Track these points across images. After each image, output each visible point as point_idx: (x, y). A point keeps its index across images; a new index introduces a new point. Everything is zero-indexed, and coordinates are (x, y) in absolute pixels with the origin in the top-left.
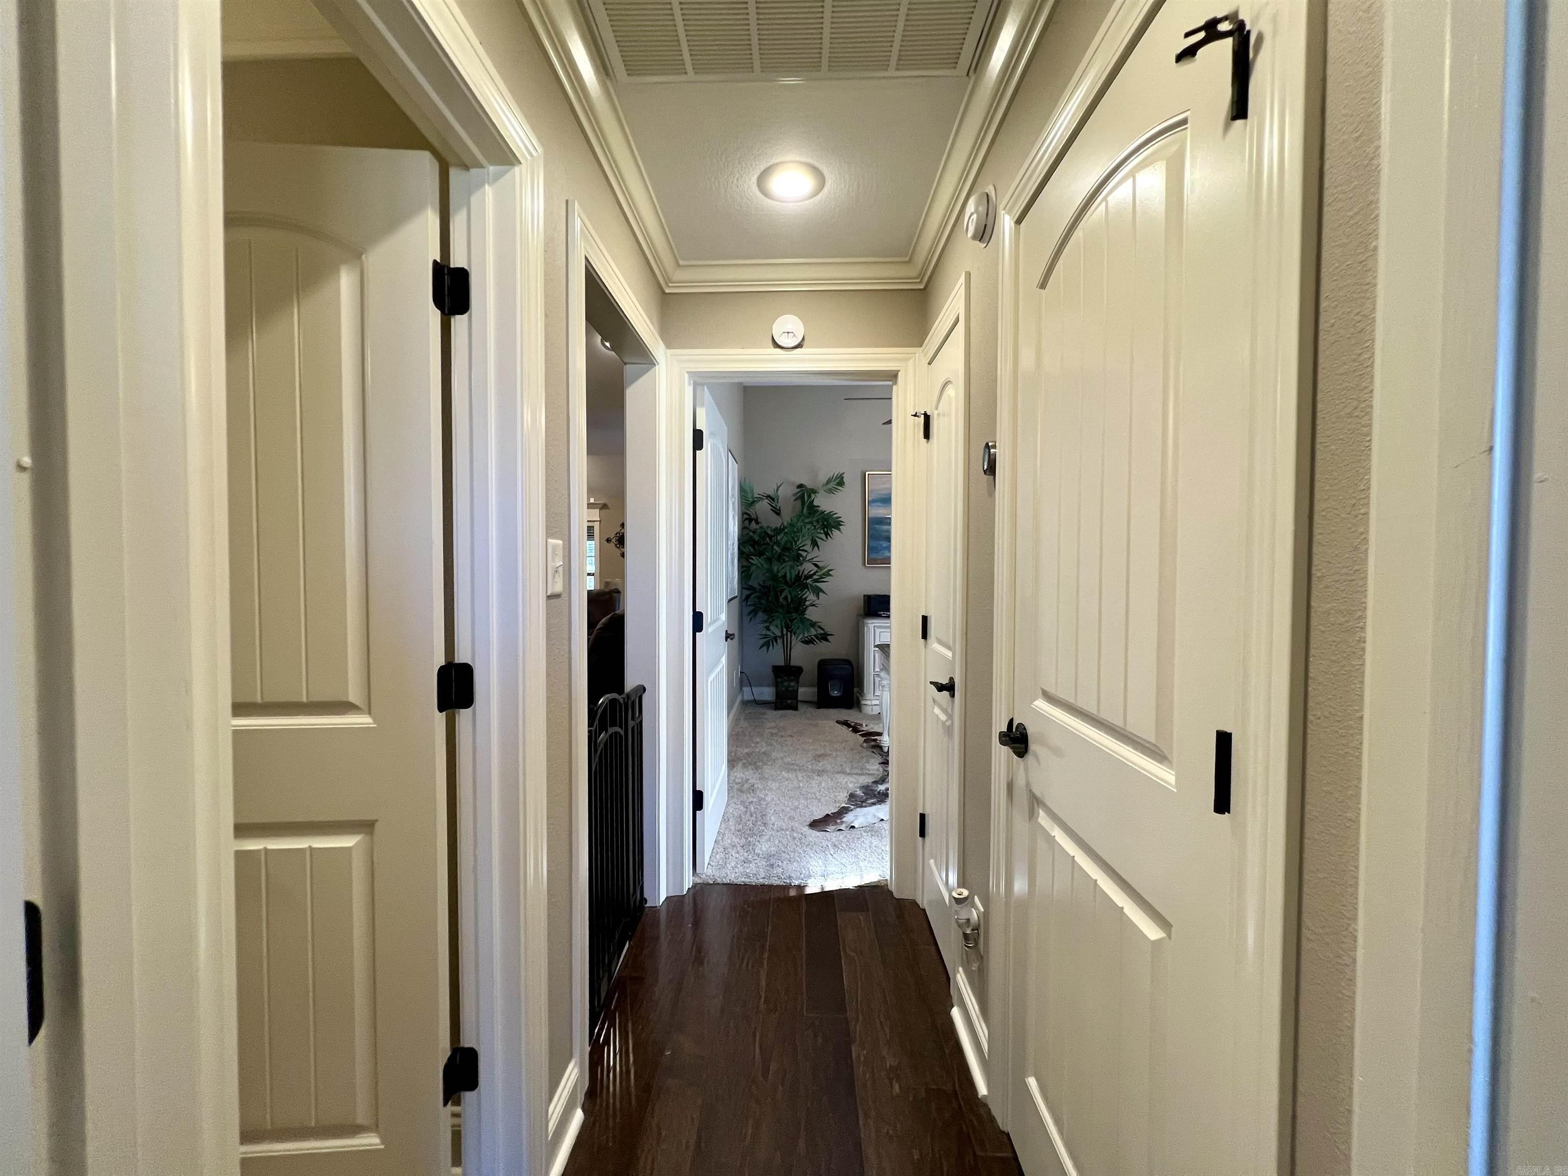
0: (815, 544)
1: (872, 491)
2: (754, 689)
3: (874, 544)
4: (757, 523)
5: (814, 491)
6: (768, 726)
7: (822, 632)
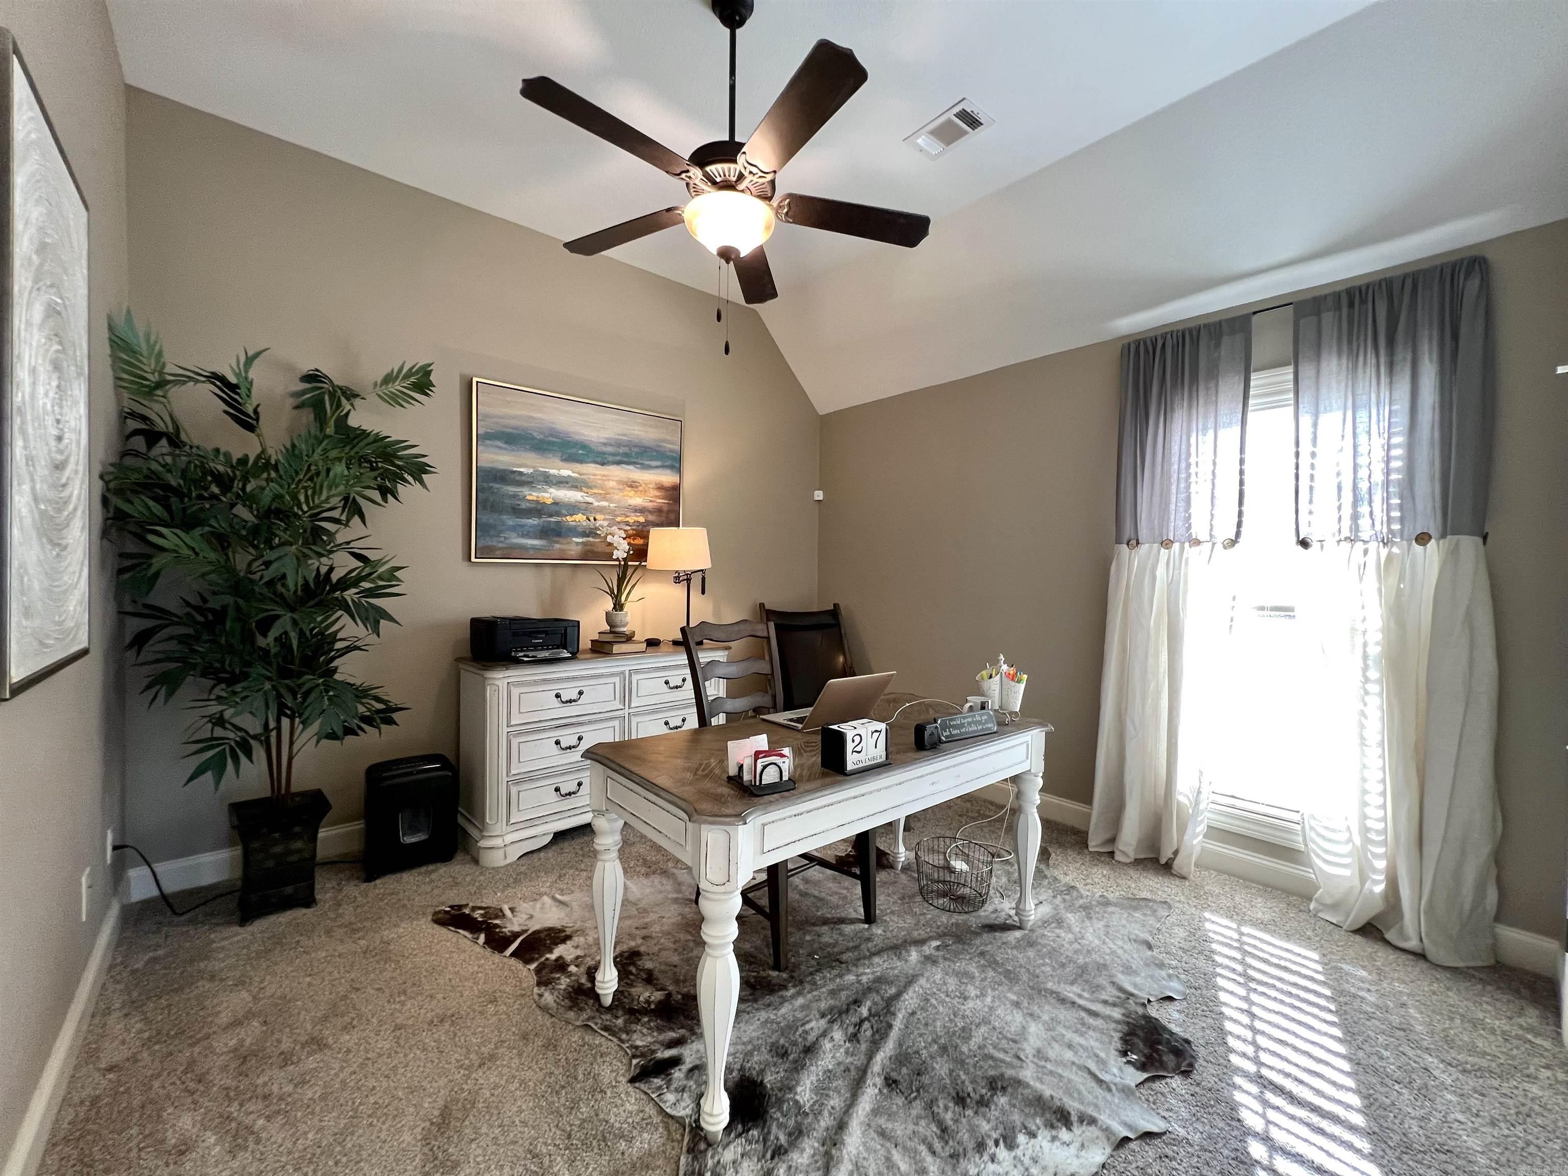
0: (354, 509)
1: (487, 416)
2: (159, 867)
3: (486, 518)
4: (175, 441)
5: (351, 395)
6: (224, 1018)
7: (381, 706)
